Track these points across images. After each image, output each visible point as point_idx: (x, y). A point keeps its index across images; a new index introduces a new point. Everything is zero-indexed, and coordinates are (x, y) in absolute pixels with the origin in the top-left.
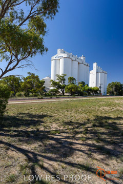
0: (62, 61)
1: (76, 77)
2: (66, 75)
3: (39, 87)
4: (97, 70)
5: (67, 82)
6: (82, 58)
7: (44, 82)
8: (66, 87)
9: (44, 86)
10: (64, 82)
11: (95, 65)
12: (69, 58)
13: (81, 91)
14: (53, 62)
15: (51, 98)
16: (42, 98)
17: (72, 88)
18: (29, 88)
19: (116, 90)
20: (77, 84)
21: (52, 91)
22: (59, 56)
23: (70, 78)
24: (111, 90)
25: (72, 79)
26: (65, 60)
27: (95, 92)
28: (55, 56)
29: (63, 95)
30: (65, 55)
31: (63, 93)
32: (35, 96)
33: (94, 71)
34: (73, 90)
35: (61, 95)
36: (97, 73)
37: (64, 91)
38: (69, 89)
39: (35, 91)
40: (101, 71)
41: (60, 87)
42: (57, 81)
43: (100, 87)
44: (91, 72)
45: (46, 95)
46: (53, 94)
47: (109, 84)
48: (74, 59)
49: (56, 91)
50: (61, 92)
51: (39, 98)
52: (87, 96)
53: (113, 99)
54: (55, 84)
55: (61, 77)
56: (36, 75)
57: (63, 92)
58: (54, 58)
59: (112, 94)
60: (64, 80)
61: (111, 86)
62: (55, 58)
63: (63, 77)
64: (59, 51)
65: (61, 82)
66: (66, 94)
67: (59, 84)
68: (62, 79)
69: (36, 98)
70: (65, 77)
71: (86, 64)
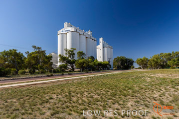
0: (69, 35)
1: (84, 50)
2: (75, 49)
3: (45, 63)
4: (103, 45)
5: (76, 57)
6: (89, 33)
7: (52, 57)
8: (76, 62)
9: (51, 61)
10: (73, 57)
11: (101, 40)
12: (77, 32)
14: (59, 37)
15: (63, 75)
16: (52, 75)
17: (83, 63)
18: (35, 65)
19: (122, 64)
20: (87, 59)
21: (61, 67)
22: (66, 30)
23: (80, 52)
24: (117, 64)
25: (81, 54)
26: (72, 34)
27: (104, 67)
28: (62, 30)
29: (73, 71)
30: (72, 29)
31: (73, 69)
32: (43, 73)
33: (100, 46)
34: (85, 65)
35: (70, 71)
36: (103, 47)
37: (74, 67)
38: (80, 64)
39: (41, 68)
40: (108, 46)
41: (69, 62)
42: (65, 56)
43: (109, 61)
44: (98, 47)
45: (55, 72)
46: (62, 71)
47: (115, 59)
48: (81, 33)
49: (66, 67)
50: (71, 67)
51: (48, 76)
54: (63, 59)
55: (70, 51)
56: (43, 50)
57: (72, 67)
58: (60, 32)
59: (119, 68)
60: (74, 54)
61: (117, 60)
62: (61, 32)
63: (73, 51)
64: (66, 24)
65: (70, 57)
66: (76, 70)
67: (68, 59)
68: (72, 53)
69: (44, 75)
70: (75, 52)
71: (94, 38)
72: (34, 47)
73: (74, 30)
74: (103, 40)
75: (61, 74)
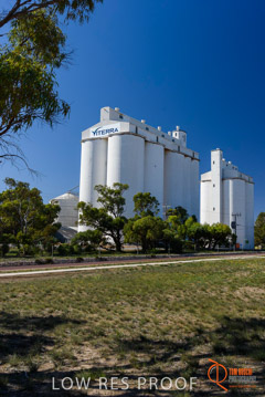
0: (113, 143)
1: (157, 193)
2: (126, 188)
3: (39, 225)
4: (223, 172)
6: (176, 135)
7: (58, 209)
8: (127, 226)
9: (56, 221)
10: (120, 210)
11: (216, 155)
12: (136, 134)
13: (174, 237)
14: (85, 148)
15: (80, 261)
16: (49, 262)
17: (147, 228)
18: (7, 230)
20: (161, 215)
21: (83, 237)
22: (105, 128)
23: (141, 196)
25: (145, 200)
26: (123, 142)
27: (218, 240)
28: (93, 129)
29: (119, 250)
30: (123, 127)
31: (119, 245)
32: (29, 254)
33: (214, 174)
34: (149, 234)
35: (110, 252)
36: (223, 179)
37: (122, 239)
38: (137, 231)
39: (25, 239)
40: (236, 174)
41: (107, 224)
42: (99, 206)
43: (234, 225)
44: (203, 177)
45: (62, 252)
46: (86, 248)
47: (262, 215)
48: (151, 137)
49: (97, 239)
50: (111, 241)
51: (39, 263)
52: (191, 252)
54: (90, 214)
55: (112, 192)
56: (31, 188)
57: (117, 240)
58: (89, 133)
60: (121, 202)
62: (92, 136)
63: (118, 193)
64: (105, 112)
65: (112, 210)
66: (127, 248)
67: (104, 216)
68: (115, 199)
69: (29, 261)
70: (124, 195)
71: (190, 153)
72: (10, 181)
73: (128, 130)
74: (221, 157)
75: (75, 258)
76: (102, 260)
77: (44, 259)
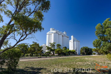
0: (53, 35)
1: (61, 44)
2: (55, 43)
3: (39, 50)
5: (56, 47)
6: (64, 33)
7: (42, 47)
8: (55, 50)
9: (42, 49)
10: (54, 47)
11: (72, 37)
12: (57, 33)
13: (64, 52)
14: (47, 36)
15: (46, 57)
16: (41, 57)
17: (59, 51)
18: (33, 51)
19: (86, 52)
20: (62, 48)
21: (47, 53)
22: (51, 32)
23: (58, 45)
24: (83, 51)
25: (59, 45)
27: (73, 53)
28: (49, 32)
29: (54, 55)
30: (54, 32)
31: (54, 54)
32: (37, 56)
33: (72, 40)
34: (60, 52)
35: (52, 55)
36: (74, 41)
37: (54, 53)
38: (57, 51)
39: (36, 53)
40: (76, 40)
41: (51, 50)
42: (50, 47)
43: (76, 50)
44: (70, 41)
45: (43, 55)
46: (48, 55)
47: (81, 48)
48: (60, 33)
49: (50, 53)
50: (52, 53)
51: (39, 58)
52: (68, 55)
53: (84, 57)
54: (48, 48)
55: (52, 44)
56: (37, 43)
57: (53, 53)
58: (48, 33)
59: (83, 54)
60: (54, 46)
61: (82, 49)
62: (49, 33)
63: (54, 44)
64: (51, 29)
66: (55, 55)
67: (51, 48)
68: (53, 45)
70: (55, 44)
71: (67, 36)
72: (33, 42)
74: (73, 37)
76: (50, 57)
77: (40, 57)
